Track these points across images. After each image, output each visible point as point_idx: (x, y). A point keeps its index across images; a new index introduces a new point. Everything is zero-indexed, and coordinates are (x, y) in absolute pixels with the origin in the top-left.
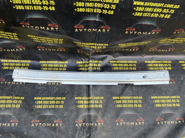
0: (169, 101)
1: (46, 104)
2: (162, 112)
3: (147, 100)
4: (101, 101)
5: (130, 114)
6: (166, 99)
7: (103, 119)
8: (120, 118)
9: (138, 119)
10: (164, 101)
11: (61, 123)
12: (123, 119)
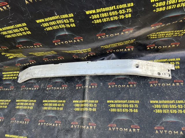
0: (174, 106)
1: (50, 106)
2: (164, 119)
3: (145, 104)
4: (95, 105)
5: (124, 120)
6: (169, 104)
7: (96, 122)
8: (113, 122)
9: (132, 125)
10: (166, 106)
11: (59, 124)
12: (116, 124)
